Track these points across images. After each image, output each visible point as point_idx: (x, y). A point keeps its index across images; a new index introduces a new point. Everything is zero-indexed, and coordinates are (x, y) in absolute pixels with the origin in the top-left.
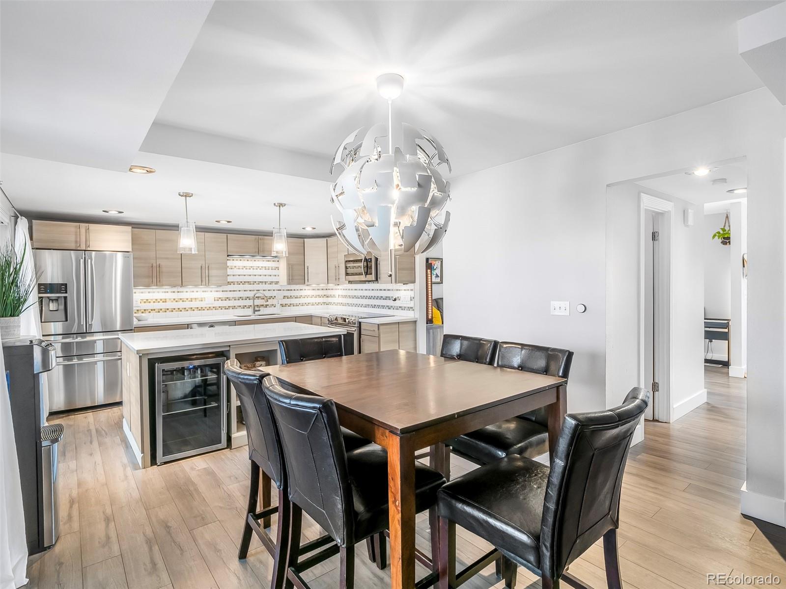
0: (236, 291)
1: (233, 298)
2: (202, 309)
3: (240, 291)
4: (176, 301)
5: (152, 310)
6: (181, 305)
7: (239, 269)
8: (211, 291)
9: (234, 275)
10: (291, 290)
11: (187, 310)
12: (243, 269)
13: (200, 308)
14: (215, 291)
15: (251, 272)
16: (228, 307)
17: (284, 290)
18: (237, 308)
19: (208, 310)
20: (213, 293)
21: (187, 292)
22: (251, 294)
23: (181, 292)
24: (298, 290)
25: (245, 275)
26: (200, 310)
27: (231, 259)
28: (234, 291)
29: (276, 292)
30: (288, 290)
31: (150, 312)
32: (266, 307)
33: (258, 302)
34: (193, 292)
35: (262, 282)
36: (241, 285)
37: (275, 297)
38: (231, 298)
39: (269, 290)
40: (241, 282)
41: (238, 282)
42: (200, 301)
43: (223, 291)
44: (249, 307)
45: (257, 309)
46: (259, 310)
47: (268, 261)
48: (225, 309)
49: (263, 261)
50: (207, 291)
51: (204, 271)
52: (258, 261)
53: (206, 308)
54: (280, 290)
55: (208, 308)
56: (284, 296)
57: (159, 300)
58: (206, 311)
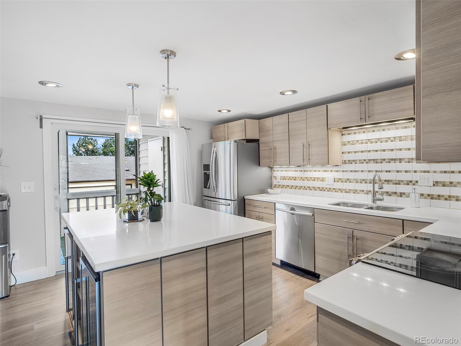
0: (358, 171)
1: (354, 180)
2: (322, 189)
3: (362, 171)
4: (303, 180)
5: (287, 186)
6: (306, 183)
7: (362, 143)
8: (331, 171)
9: (355, 152)
10: (453, 172)
11: (311, 190)
12: (367, 143)
13: (321, 189)
14: (335, 171)
15: (379, 146)
16: (348, 190)
17: (435, 172)
19: (328, 191)
20: (334, 173)
21: (311, 171)
23: (306, 171)
25: (369, 151)
26: (321, 190)
27: (353, 132)
28: (356, 171)
29: (418, 174)
30: (445, 172)
31: (286, 188)
32: (401, 196)
34: (316, 171)
35: (395, 160)
36: (365, 164)
37: (417, 182)
38: (352, 180)
39: (406, 172)
40: (365, 160)
41: (360, 160)
42: (321, 181)
43: (343, 171)
44: (368, 192)
45: (378, 196)
46: (382, 200)
48: (345, 192)
50: (328, 171)
51: (305, 150)
53: (326, 188)
54: (428, 172)
55: (329, 189)
56: (437, 182)
57: (291, 178)
58: (326, 192)
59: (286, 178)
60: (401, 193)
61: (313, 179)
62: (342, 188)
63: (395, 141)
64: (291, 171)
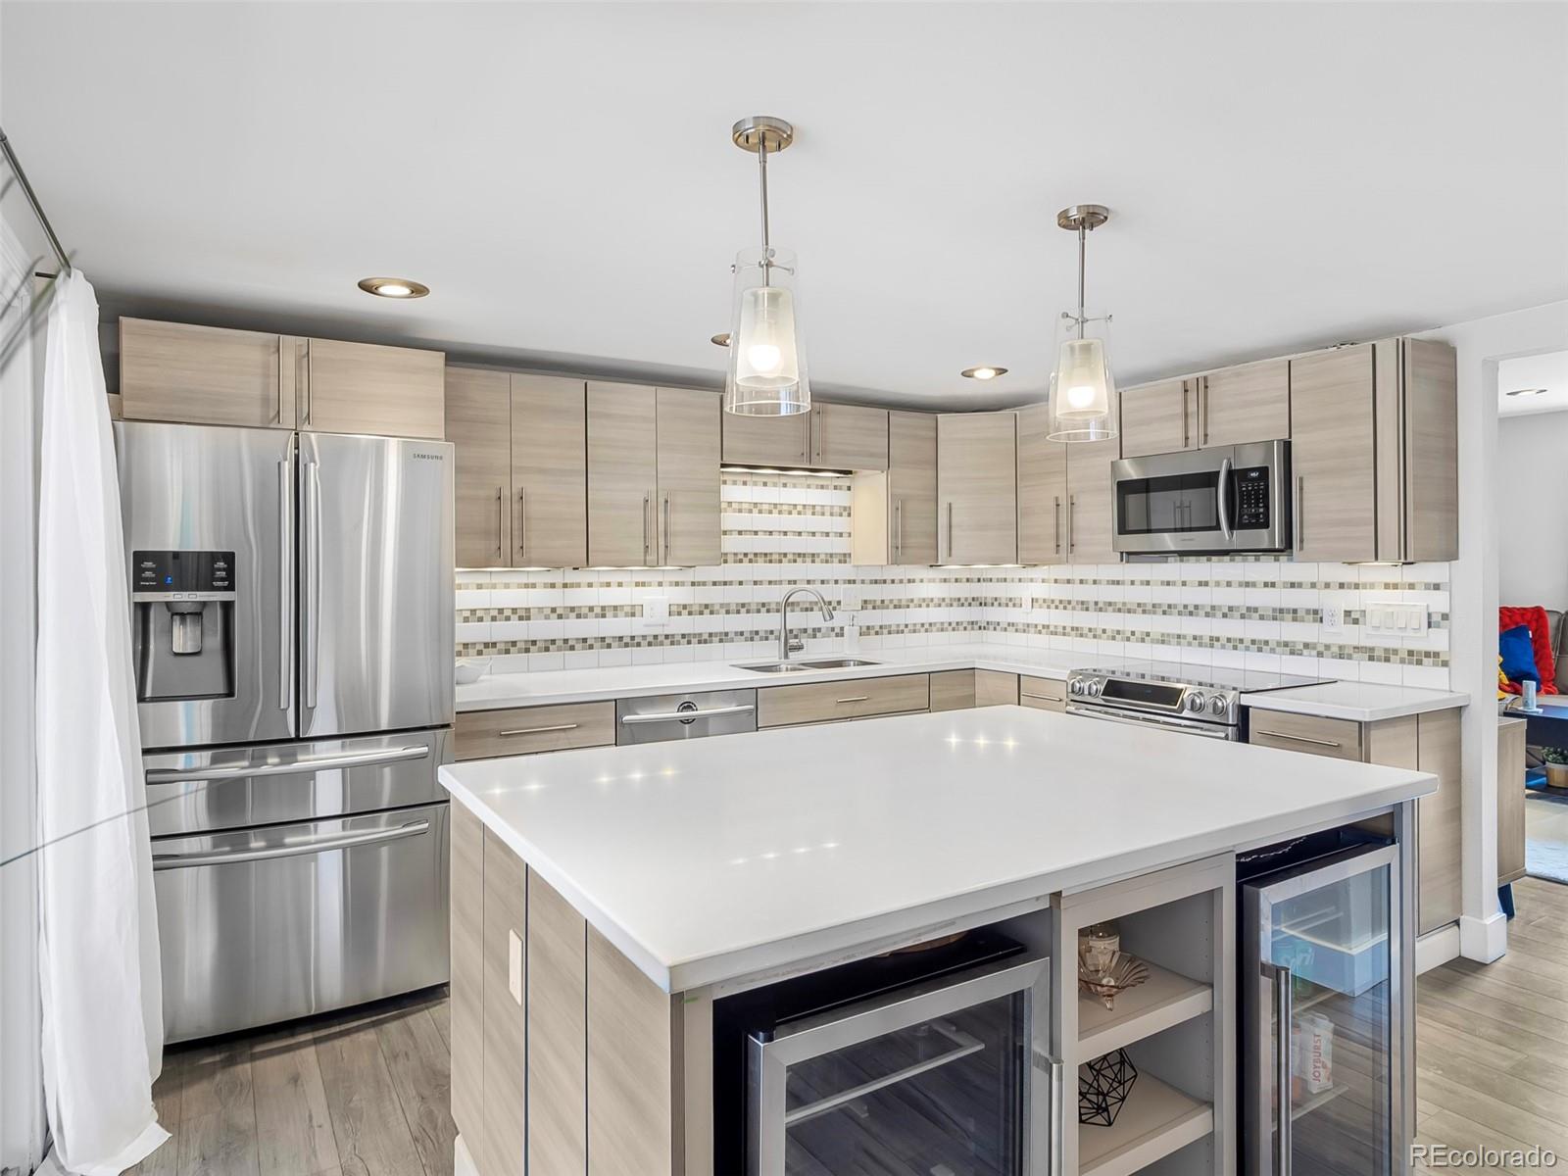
0: (731, 583)
1: (722, 605)
2: (633, 642)
3: (741, 583)
4: (560, 617)
5: (486, 645)
6: (574, 628)
7: (740, 511)
8: (660, 584)
10: (885, 582)
11: (591, 647)
12: (750, 511)
13: (628, 640)
14: (671, 584)
15: (774, 521)
16: (706, 636)
17: (863, 582)
18: (732, 641)
19: (650, 644)
20: (666, 589)
21: (590, 585)
22: (776, 595)
23: (572, 585)
24: (901, 581)
25: (756, 533)
26: (627, 645)
28: (725, 583)
29: (842, 587)
30: (876, 582)
31: (480, 653)
32: (815, 636)
33: (795, 620)
34: (608, 585)
35: (804, 555)
36: (746, 564)
37: (839, 603)
38: (717, 608)
39: (823, 582)
40: (746, 555)
41: (735, 554)
42: (626, 615)
43: (693, 584)
44: (771, 635)
46: (800, 648)
47: (822, 487)
48: (700, 642)
49: (809, 486)
50: (650, 584)
51: (651, 515)
52: (795, 486)
53: (644, 637)
54: (854, 582)
55: (651, 639)
56: (865, 602)
57: (507, 613)
58: (645, 649)
59: (479, 614)
60: (814, 630)
61: (598, 610)
62: (692, 632)
63: (805, 514)
64: (507, 586)
